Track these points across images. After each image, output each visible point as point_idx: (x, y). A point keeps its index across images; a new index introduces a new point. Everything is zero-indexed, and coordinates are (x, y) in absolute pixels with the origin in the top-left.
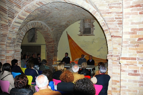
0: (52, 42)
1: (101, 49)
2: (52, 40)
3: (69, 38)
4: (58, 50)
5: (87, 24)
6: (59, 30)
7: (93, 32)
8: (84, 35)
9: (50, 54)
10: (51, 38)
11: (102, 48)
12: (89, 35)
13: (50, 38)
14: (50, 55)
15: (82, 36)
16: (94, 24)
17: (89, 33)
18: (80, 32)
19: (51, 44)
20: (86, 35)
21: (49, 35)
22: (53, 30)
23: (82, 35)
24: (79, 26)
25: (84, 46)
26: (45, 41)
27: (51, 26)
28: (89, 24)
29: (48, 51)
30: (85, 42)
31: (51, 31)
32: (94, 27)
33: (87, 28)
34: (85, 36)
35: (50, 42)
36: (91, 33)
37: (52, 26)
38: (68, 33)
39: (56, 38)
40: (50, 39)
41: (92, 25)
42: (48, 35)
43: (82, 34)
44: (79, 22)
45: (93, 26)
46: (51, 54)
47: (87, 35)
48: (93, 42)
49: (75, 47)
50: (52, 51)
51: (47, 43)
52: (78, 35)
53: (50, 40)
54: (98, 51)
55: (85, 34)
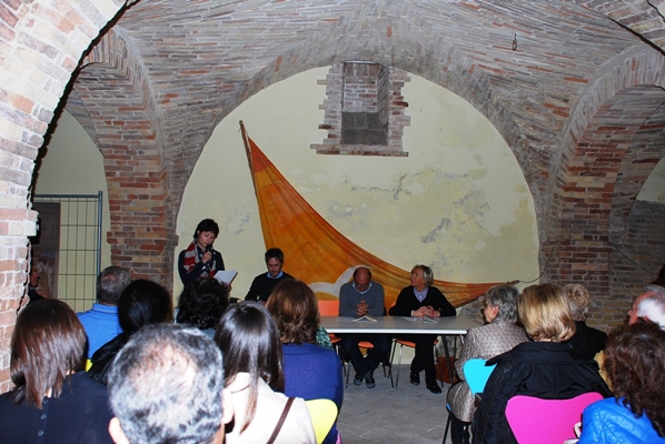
0: (155, 180)
1: (440, 228)
2: (156, 169)
3: (257, 160)
4: (178, 232)
5: (353, 90)
6: (209, 111)
7: (398, 135)
8: (350, 148)
9: (135, 259)
10: (155, 153)
11: (446, 222)
12: (377, 154)
13: (147, 153)
14: (135, 264)
15: (337, 152)
16: (403, 92)
17: (375, 143)
18: (326, 132)
19: (146, 197)
20: (359, 153)
21: (150, 132)
22: (173, 104)
23: (340, 147)
25: (349, 210)
26: (108, 174)
27: (168, 73)
28: (367, 91)
29: (121, 240)
30: (354, 189)
31: (160, 109)
32: (407, 112)
33: (358, 115)
34: (353, 153)
35: (142, 183)
36: (390, 142)
37: (171, 78)
38: (250, 134)
40: (148, 158)
41: (394, 98)
42: (140, 133)
43: (338, 141)
45: (400, 103)
46: (146, 259)
47: (366, 153)
48: (399, 190)
49: (297, 216)
50: (154, 237)
51: (117, 185)
52: (312, 146)
53: (148, 168)
54: (425, 240)
55: (358, 147)
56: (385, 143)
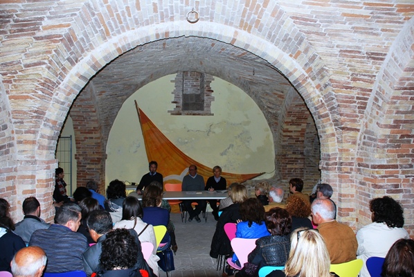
0: (96, 130)
1: (229, 148)
2: (96, 125)
3: (143, 118)
4: (107, 153)
5: (188, 84)
6: (120, 98)
7: (209, 106)
8: (186, 112)
9: (88, 166)
10: (96, 118)
11: (232, 146)
12: (199, 114)
13: (92, 118)
14: (88, 169)
15: (181, 114)
16: (211, 85)
17: (198, 110)
18: (175, 105)
19: (92, 138)
20: (191, 114)
21: (94, 110)
22: (104, 96)
23: (181, 112)
24: (172, 87)
25: (186, 141)
26: (74, 128)
27: (102, 83)
28: (195, 84)
29: (81, 158)
30: (188, 131)
31: (98, 98)
32: (213, 94)
33: (191, 95)
34: (188, 114)
35: (90, 132)
36: (205, 109)
37: (103, 85)
38: (139, 106)
39: (107, 119)
40: (93, 121)
41: (207, 89)
42: (89, 110)
43: (181, 109)
44: (173, 77)
45: (209, 91)
46: (93, 166)
47: (194, 114)
48: (210, 131)
49: (162, 145)
50: (96, 156)
51: (79, 133)
52: (169, 112)
53: (93, 125)
54: (222, 154)
55: (190, 112)
56: (202, 109)
